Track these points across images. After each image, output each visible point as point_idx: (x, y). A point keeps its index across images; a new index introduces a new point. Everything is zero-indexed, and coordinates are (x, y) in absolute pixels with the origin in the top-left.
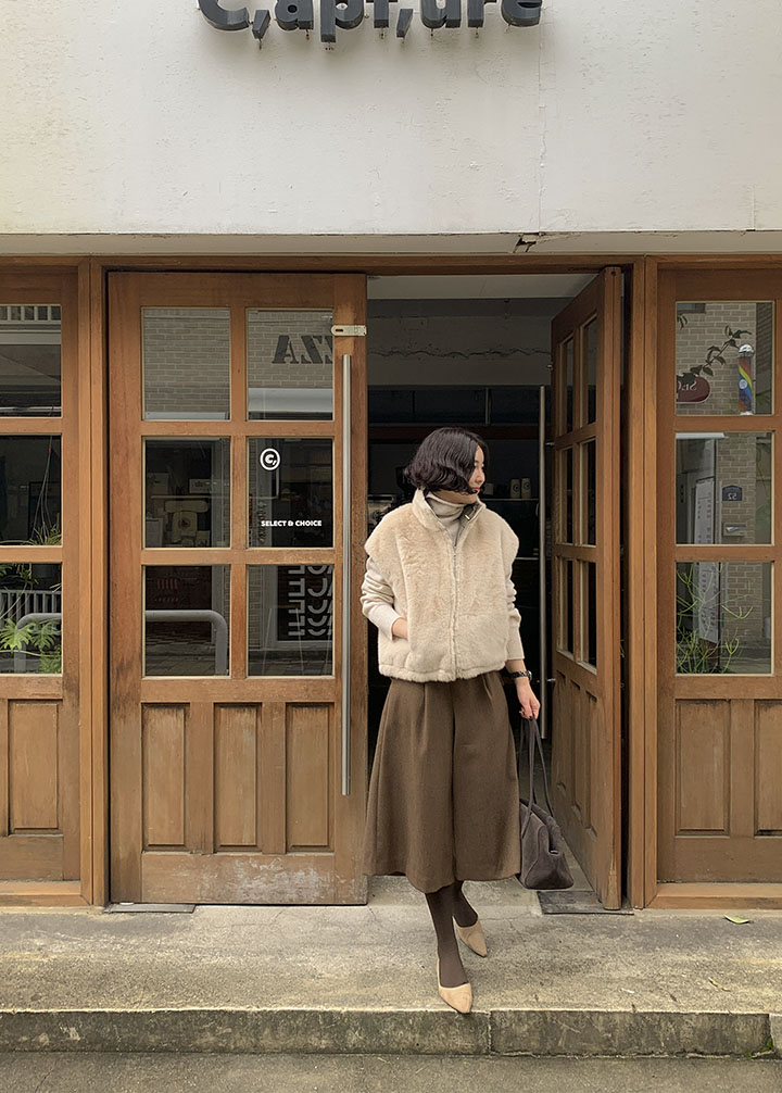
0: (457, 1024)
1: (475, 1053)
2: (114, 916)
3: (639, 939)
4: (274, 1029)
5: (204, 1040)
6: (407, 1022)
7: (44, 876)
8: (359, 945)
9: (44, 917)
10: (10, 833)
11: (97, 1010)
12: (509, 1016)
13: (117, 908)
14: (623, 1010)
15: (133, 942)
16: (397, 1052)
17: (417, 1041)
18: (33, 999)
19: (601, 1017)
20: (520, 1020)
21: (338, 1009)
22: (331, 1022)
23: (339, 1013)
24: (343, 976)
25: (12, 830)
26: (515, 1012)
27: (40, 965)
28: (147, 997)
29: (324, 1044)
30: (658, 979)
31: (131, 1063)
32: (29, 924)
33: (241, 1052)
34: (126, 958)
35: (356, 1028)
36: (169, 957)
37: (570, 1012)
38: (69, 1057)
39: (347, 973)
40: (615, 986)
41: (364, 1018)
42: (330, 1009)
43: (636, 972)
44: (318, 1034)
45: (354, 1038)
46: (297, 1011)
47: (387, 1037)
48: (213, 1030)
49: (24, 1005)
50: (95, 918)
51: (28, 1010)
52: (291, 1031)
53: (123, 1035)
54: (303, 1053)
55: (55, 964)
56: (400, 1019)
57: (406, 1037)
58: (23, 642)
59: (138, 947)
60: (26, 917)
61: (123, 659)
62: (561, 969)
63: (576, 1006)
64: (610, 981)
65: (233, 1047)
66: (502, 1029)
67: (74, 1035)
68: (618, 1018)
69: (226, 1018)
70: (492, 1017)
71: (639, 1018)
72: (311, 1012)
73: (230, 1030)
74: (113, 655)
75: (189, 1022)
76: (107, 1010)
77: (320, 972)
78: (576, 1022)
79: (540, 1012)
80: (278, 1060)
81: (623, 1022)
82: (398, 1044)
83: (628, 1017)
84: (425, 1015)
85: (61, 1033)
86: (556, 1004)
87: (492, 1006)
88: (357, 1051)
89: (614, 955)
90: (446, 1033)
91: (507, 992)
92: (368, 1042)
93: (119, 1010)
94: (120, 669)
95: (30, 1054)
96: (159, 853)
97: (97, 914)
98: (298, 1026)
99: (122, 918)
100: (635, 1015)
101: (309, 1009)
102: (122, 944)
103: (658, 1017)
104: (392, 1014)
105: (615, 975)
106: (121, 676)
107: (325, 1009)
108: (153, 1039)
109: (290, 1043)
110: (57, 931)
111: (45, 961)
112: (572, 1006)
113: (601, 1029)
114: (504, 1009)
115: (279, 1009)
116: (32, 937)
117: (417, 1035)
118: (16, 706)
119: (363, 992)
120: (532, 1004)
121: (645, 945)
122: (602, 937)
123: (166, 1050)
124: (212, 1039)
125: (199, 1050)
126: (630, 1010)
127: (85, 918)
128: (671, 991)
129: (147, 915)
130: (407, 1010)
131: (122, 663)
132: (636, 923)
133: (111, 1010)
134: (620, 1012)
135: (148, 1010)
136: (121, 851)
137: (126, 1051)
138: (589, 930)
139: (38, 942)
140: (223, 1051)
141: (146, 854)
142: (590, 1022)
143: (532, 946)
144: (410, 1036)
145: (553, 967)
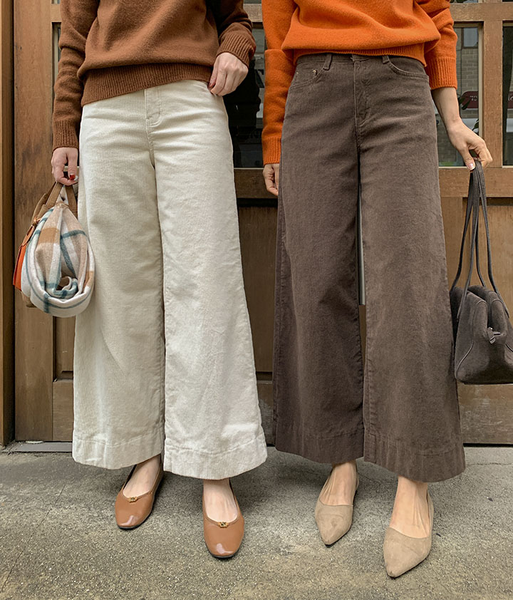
2: (13, 457)
13: (21, 447)
61: (29, 142)
74: (18, 138)
94: (27, 154)
99: (22, 459)
106: (28, 164)
131: (29, 146)
136: (28, 379)
141: (57, 383)
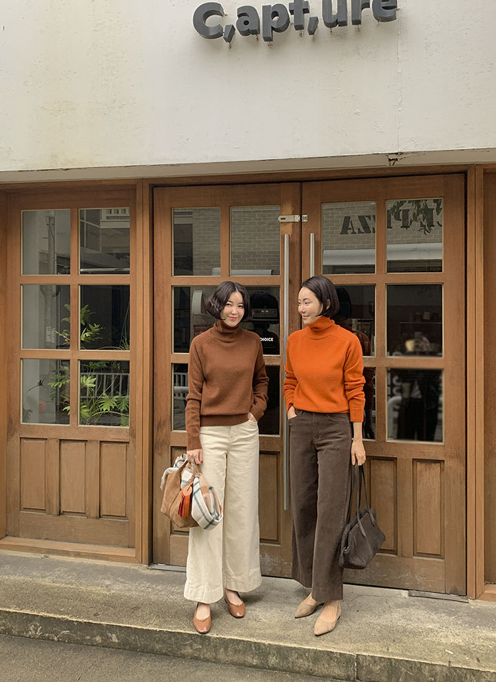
0: (336, 660)
1: (346, 680)
2: (153, 571)
3: (467, 619)
4: (226, 649)
5: (186, 651)
6: (305, 655)
7: (117, 544)
8: (289, 603)
9: (115, 568)
10: (100, 517)
11: (128, 625)
12: (368, 658)
13: (155, 566)
14: (442, 664)
15: (159, 588)
16: (299, 672)
17: (311, 667)
18: (95, 615)
19: (427, 667)
20: (375, 662)
21: (264, 642)
22: (259, 649)
23: (264, 644)
24: (273, 622)
25: (101, 515)
26: (372, 657)
27: (105, 596)
28: (157, 621)
29: (255, 662)
30: (472, 646)
31: (144, 659)
32: (105, 571)
33: (207, 661)
34: (152, 597)
35: (274, 655)
36: (176, 599)
37: (407, 661)
38: (112, 651)
39: (276, 620)
40: (442, 647)
41: (279, 648)
42: (259, 641)
43: (459, 641)
44: (252, 656)
45: (273, 660)
46: (240, 641)
47: (293, 662)
48: (191, 645)
49: (88, 618)
50: (143, 571)
51: (91, 621)
52: (236, 651)
53: (141, 642)
54: (242, 666)
55: (113, 596)
56: (301, 653)
57: (303, 664)
58: (111, 407)
59: (160, 591)
60: (105, 567)
61: (161, 419)
62: (410, 633)
63: (412, 657)
64: (439, 644)
65: (202, 657)
66: (363, 667)
67: (115, 639)
68: (438, 669)
69: (198, 639)
70: (357, 658)
71: (452, 670)
72: (248, 641)
73: (201, 647)
75: (178, 639)
76: (133, 626)
77: (260, 617)
78: (411, 668)
79: (388, 659)
80: (227, 669)
81: (442, 672)
82: (300, 668)
83: (445, 669)
84: (316, 652)
85: (107, 636)
86: (399, 655)
87: (358, 651)
88: (274, 669)
89: (447, 628)
90: (329, 665)
91: (370, 643)
92: (281, 664)
93: (139, 627)
94: (159, 425)
95: (90, 647)
96: (180, 536)
97: (143, 569)
98: (240, 649)
99: (157, 573)
100: (450, 668)
101: (246, 640)
102: (153, 588)
103: (465, 671)
104: (295, 648)
105: (444, 641)
106: (160, 430)
107: (256, 641)
108: (158, 647)
109: (235, 658)
110: (119, 577)
111: (108, 593)
112: (409, 657)
113: (427, 674)
114: (365, 654)
115: (229, 637)
116: (105, 579)
117: (311, 664)
118: (104, 444)
119: (282, 633)
120: (384, 652)
121: (470, 623)
122: (443, 615)
123: (165, 654)
124: (191, 650)
125: (183, 656)
126: (447, 664)
127: (137, 571)
128: (478, 655)
129: (172, 573)
130: (305, 647)
131: (160, 421)
132: (469, 608)
133: (135, 626)
134: (439, 665)
135: (155, 629)
136: (159, 533)
137: (143, 651)
138: (436, 610)
139: (107, 582)
140: (197, 659)
141: (172, 536)
142: (420, 669)
143: (396, 615)
144: (306, 663)
145: (405, 631)
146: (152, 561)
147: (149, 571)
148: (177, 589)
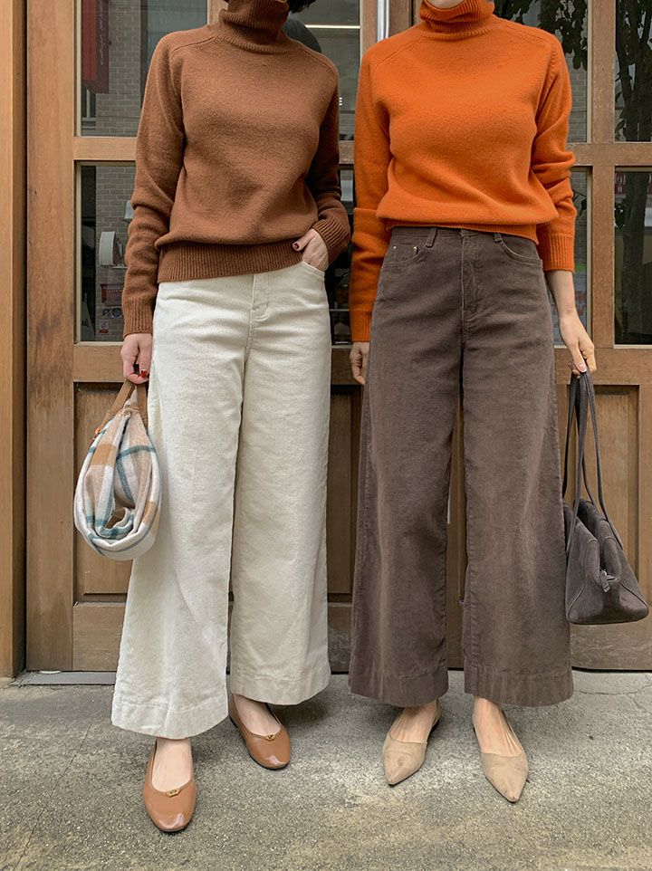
2: (25, 691)
13: (33, 678)
15: (41, 735)
59: (46, 744)
61: (46, 312)
74: (32, 306)
94: (42, 327)
96: (100, 606)
102: (24, 739)
106: (43, 341)
129: (77, 690)
131: (45, 317)
136: (42, 602)
141: (79, 606)
146: (22, 663)
147: (15, 690)
148: (96, 733)
